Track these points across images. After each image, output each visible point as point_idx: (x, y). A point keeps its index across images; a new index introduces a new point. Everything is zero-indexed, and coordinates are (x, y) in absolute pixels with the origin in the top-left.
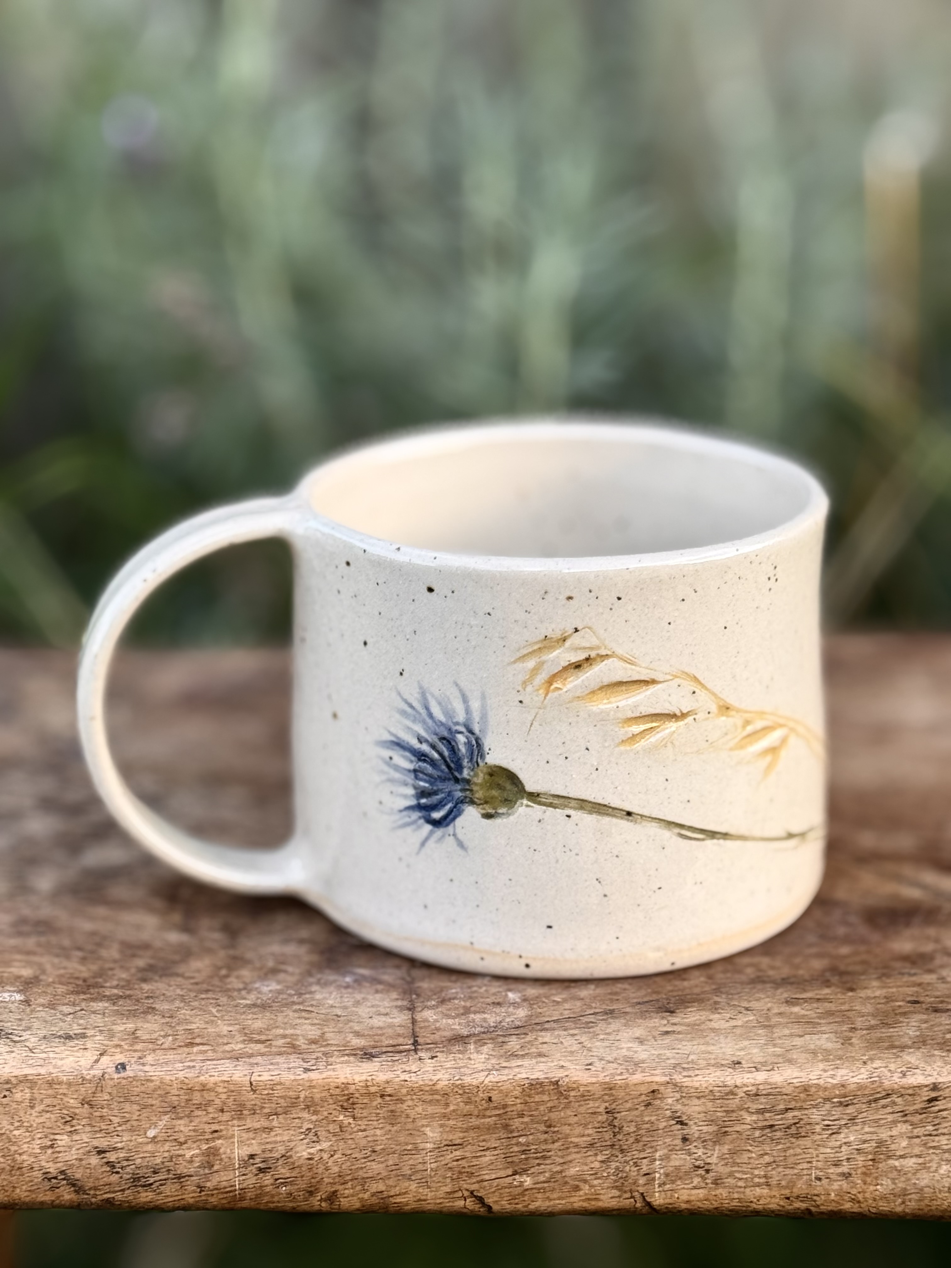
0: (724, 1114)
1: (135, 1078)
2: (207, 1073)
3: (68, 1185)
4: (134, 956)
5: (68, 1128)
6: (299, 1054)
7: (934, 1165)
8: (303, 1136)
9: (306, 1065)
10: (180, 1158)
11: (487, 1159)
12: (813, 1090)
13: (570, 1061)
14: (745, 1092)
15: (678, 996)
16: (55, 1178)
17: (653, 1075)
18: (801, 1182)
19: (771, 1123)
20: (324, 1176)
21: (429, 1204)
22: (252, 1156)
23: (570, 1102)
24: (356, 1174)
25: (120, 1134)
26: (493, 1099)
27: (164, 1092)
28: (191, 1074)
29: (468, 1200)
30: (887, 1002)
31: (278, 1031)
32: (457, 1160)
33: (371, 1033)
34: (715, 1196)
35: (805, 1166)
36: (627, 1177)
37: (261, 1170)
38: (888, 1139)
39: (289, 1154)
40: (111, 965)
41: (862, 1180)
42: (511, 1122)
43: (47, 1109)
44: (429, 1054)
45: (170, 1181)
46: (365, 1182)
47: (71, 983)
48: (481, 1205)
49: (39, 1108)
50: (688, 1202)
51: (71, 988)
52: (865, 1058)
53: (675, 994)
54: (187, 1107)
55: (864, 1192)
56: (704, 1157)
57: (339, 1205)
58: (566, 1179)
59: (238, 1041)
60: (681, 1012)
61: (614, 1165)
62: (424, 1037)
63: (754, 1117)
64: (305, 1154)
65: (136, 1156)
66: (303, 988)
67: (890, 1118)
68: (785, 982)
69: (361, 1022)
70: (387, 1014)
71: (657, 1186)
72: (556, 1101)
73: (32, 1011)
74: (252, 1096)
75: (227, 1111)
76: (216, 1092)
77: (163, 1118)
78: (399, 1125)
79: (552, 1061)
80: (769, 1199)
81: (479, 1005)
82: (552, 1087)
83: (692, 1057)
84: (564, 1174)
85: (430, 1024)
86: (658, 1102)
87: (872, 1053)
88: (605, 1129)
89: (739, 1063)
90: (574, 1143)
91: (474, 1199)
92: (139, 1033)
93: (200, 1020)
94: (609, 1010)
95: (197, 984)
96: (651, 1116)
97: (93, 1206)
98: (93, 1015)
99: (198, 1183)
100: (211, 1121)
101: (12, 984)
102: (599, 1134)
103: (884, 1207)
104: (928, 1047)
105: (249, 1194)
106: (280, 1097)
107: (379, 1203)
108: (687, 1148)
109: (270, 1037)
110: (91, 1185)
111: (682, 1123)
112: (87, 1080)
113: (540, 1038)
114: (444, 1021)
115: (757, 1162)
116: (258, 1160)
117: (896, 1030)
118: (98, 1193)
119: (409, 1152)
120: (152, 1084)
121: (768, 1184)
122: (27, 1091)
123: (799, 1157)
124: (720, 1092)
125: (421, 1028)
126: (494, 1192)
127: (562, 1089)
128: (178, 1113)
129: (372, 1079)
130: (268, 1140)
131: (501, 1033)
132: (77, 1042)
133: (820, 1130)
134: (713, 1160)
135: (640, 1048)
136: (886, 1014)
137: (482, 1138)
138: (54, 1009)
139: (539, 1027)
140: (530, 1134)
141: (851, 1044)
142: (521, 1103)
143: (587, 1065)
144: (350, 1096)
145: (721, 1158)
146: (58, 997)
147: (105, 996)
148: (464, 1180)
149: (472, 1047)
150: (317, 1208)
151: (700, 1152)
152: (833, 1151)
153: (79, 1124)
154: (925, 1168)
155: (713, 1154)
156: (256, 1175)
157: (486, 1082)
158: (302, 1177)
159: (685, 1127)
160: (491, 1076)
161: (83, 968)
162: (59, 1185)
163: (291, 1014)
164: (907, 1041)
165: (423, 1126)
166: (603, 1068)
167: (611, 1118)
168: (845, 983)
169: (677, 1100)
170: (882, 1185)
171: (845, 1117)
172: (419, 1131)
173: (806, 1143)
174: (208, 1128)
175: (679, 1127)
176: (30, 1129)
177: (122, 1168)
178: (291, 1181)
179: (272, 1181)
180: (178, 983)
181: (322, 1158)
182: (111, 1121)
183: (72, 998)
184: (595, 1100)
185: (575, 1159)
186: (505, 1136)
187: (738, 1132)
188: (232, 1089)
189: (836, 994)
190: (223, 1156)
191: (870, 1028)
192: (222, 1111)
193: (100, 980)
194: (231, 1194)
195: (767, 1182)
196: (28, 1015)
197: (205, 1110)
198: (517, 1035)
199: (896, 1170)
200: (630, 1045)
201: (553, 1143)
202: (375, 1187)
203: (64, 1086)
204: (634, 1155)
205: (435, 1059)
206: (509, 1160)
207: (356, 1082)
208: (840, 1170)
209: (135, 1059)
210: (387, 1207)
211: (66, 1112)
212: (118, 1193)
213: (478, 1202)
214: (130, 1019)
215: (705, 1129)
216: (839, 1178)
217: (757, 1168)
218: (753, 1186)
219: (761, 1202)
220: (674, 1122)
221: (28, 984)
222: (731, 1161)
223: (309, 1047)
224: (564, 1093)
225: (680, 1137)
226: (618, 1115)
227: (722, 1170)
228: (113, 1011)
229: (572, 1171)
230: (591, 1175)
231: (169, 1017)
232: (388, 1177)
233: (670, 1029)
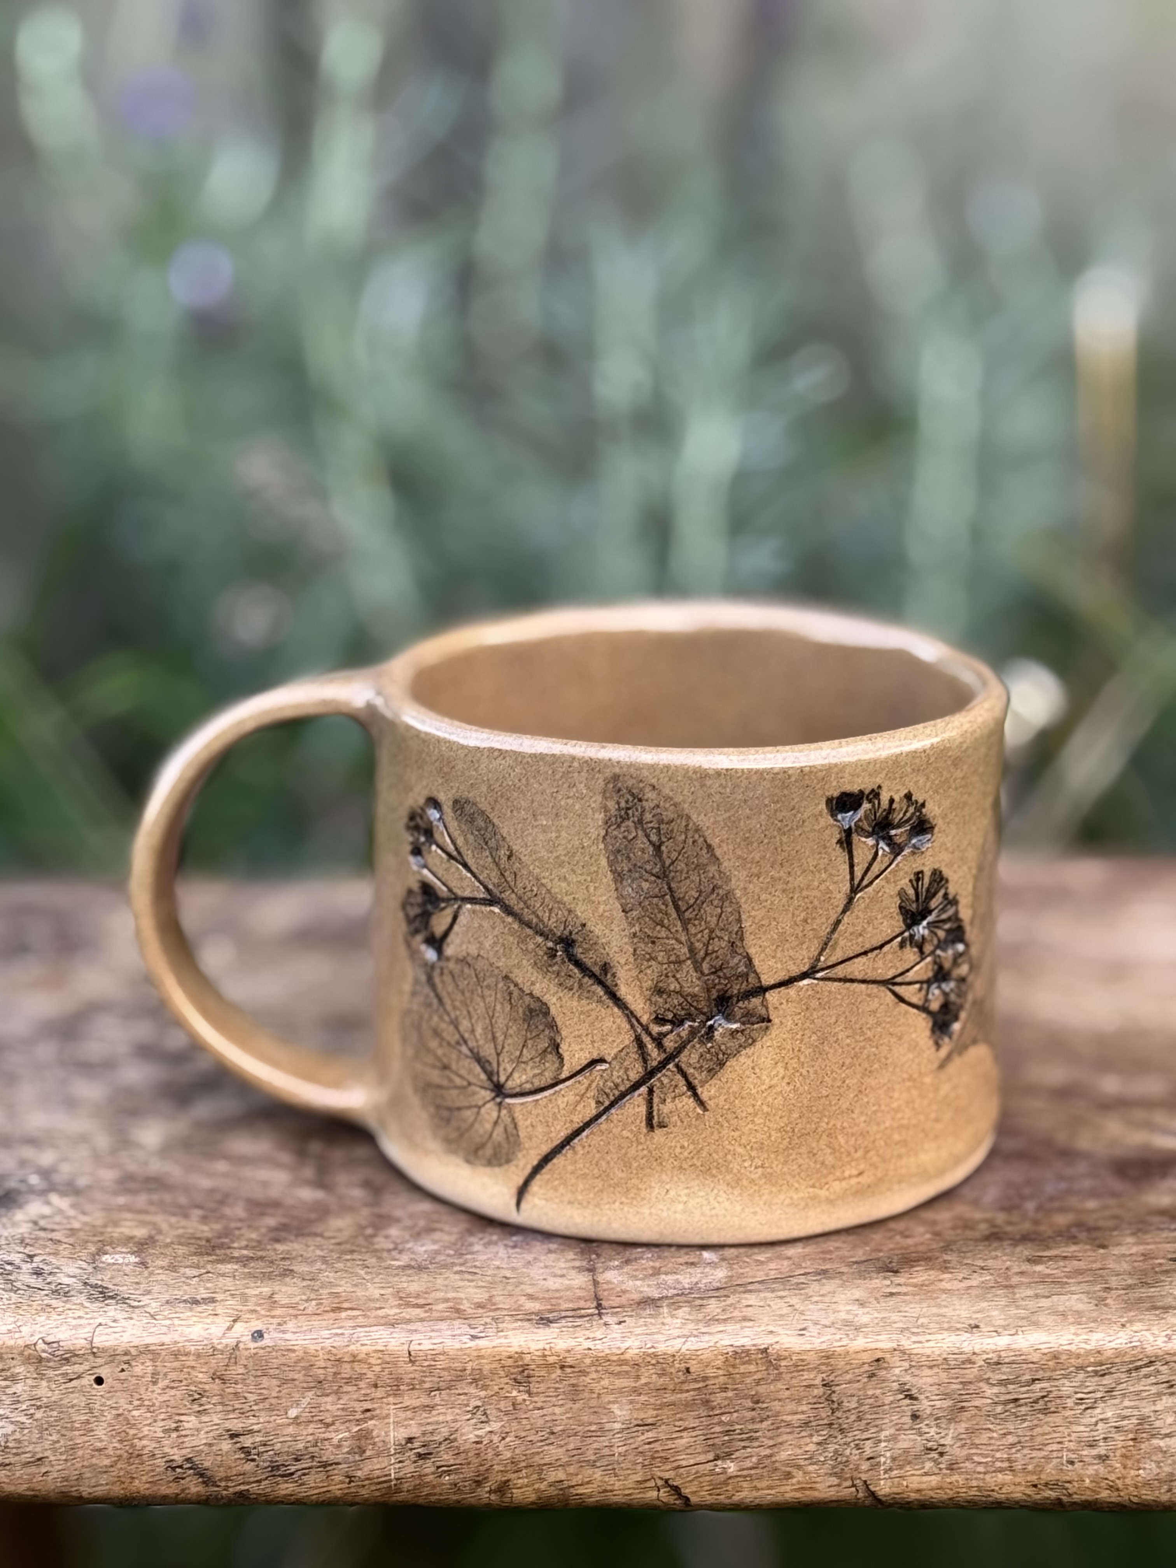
0: (960, 1386)
1: (273, 1348)
2: (357, 1341)
3: (195, 1475)
4: (262, 1214)
5: (196, 1408)
6: (465, 1319)
8: (470, 1416)
9: (473, 1332)
10: (326, 1443)
11: (683, 1441)
12: (1064, 1357)
13: (780, 1325)
14: (984, 1361)
15: (902, 1254)
16: (181, 1467)
17: (877, 1341)
18: (1051, 1466)
19: (1016, 1396)
20: (494, 1462)
21: (615, 1495)
22: (410, 1440)
23: (781, 1373)
24: (530, 1461)
25: (257, 1414)
26: (692, 1370)
27: (308, 1364)
28: (339, 1342)
29: (662, 1491)
30: (1145, 1260)
31: (438, 1294)
32: (649, 1443)
33: (547, 1296)
34: (951, 1483)
35: (1055, 1447)
36: (847, 1461)
37: (420, 1456)
38: (1152, 1414)
39: (452, 1437)
40: (239, 1225)
41: (1121, 1463)
42: (712, 1398)
43: (173, 1385)
44: (616, 1319)
45: (313, 1471)
46: (542, 1470)
47: (193, 1244)
48: (676, 1497)
49: (161, 1384)
50: (918, 1491)
51: (193, 1249)
52: (1123, 1320)
53: (899, 1252)
54: (334, 1382)
55: (1124, 1478)
56: (937, 1437)
57: (511, 1497)
58: (777, 1465)
59: (393, 1304)
60: (906, 1272)
61: (832, 1448)
62: (608, 1300)
63: (996, 1390)
64: (472, 1437)
65: (275, 1441)
66: (464, 1248)
67: (1154, 1390)
68: (1025, 1238)
69: (533, 1284)
70: (564, 1275)
71: (882, 1472)
72: (766, 1372)
73: (150, 1274)
74: (409, 1367)
75: (382, 1387)
76: (369, 1364)
77: (306, 1394)
78: (582, 1402)
79: (759, 1326)
80: (1013, 1487)
81: (670, 1265)
82: (760, 1356)
83: (921, 1321)
84: (774, 1459)
85: (612, 1286)
86: (883, 1373)
87: (1132, 1314)
88: (822, 1405)
89: (977, 1327)
90: (785, 1422)
91: (669, 1489)
92: (277, 1297)
93: (347, 1282)
94: (822, 1270)
95: (339, 1244)
96: (875, 1388)
97: (223, 1501)
98: (221, 1279)
99: (347, 1472)
100: (362, 1398)
101: (125, 1245)
102: (814, 1411)
103: (1148, 1495)
105: (406, 1485)
106: (443, 1369)
107: (558, 1495)
108: (918, 1426)
109: (429, 1301)
110: (222, 1474)
111: (911, 1397)
112: (218, 1350)
113: (743, 1301)
114: (631, 1282)
115: (999, 1443)
116: (416, 1444)
117: (1158, 1289)
118: (230, 1484)
119: (594, 1434)
120: (294, 1355)
121: (1011, 1469)
122: (149, 1363)
123: (1048, 1437)
124: (956, 1360)
125: (604, 1290)
126: (693, 1480)
127: (772, 1358)
128: (324, 1389)
129: (551, 1348)
130: (429, 1420)
131: (698, 1296)
132: (206, 1307)
133: (1072, 1405)
134: (948, 1441)
135: (861, 1311)
136: (1144, 1273)
138: (175, 1271)
139: (742, 1289)
140: (735, 1412)
142: (724, 1375)
143: (801, 1330)
144: (524, 1368)
145: (957, 1438)
146: (179, 1259)
147: (233, 1258)
148: (659, 1467)
149: (666, 1310)
150: (486, 1501)
152: (1088, 1429)
153: (209, 1403)
155: (947, 1434)
156: (415, 1462)
157: (683, 1350)
158: (469, 1464)
159: (915, 1402)
160: (689, 1343)
161: (206, 1228)
162: (185, 1475)
163: (452, 1276)
164: (1169, 1301)
165: (609, 1402)
166: (819, 1333)
167: (829, 1392)
168: (1095, 1239)
169: (906, 1370)
170: (1144, 1469)
171: (1101, 1388)
172: (605, 1408)
173: (1057, 1420)
174: (359, 1407)
175: (908, 1401)
176: (152, 1409)
177: (258, 1455)
178: (455, 1469)
179: (433, 1469)
180: (317, 1244)
181: (491, 1441)
182: (246, 1398)
183: (195, 1259)
184: (810, 1370)
185: (787, 1441)
186: (706, 1414)
187: (976, 1407)
188: (387, 1359)
189: (1086, 1251)
190: (377, 1440)
191: (1128, 1288)
192: (376, 1386)
193: (226, 1240)
194: (385, 1485)
195: (1010, 1467)
196: (147, 1278)
197: (356, 1385)
198: (717, 1297)
199: (1162, 1451)
200: (849, 1308)
201: (762, 1421)
202: (554, 1475)
203: (191, 1358)
204: (855, 1436)
205: (623, 1324)
206: (710, 1442)
207: (531, 1351)
208: (1094, 1452)
209: (275, 1327)
210: (566, 1500)
211: (194, 1388)
212: (254, 1485)
213: (673, 1492)
214: (265, 1282)
215: (938, 1404)
216: (1095, 1462)
217: (998, 1450)
218: (994, 1472)
219: (1004, 1491)
220: (902, 1396)
221: (142, 1244)
222: (968, 1441)
223: (475, 1311)
224: (774, 1362)
225: (910, 1414)
226: (837, 1388)
227: (958, 1452)
228: (243, 1273)
229: (783, 1455)
230: (806, 1459)
231: (310, 1280)
232: (569, 1464)
233: (894, 1291)
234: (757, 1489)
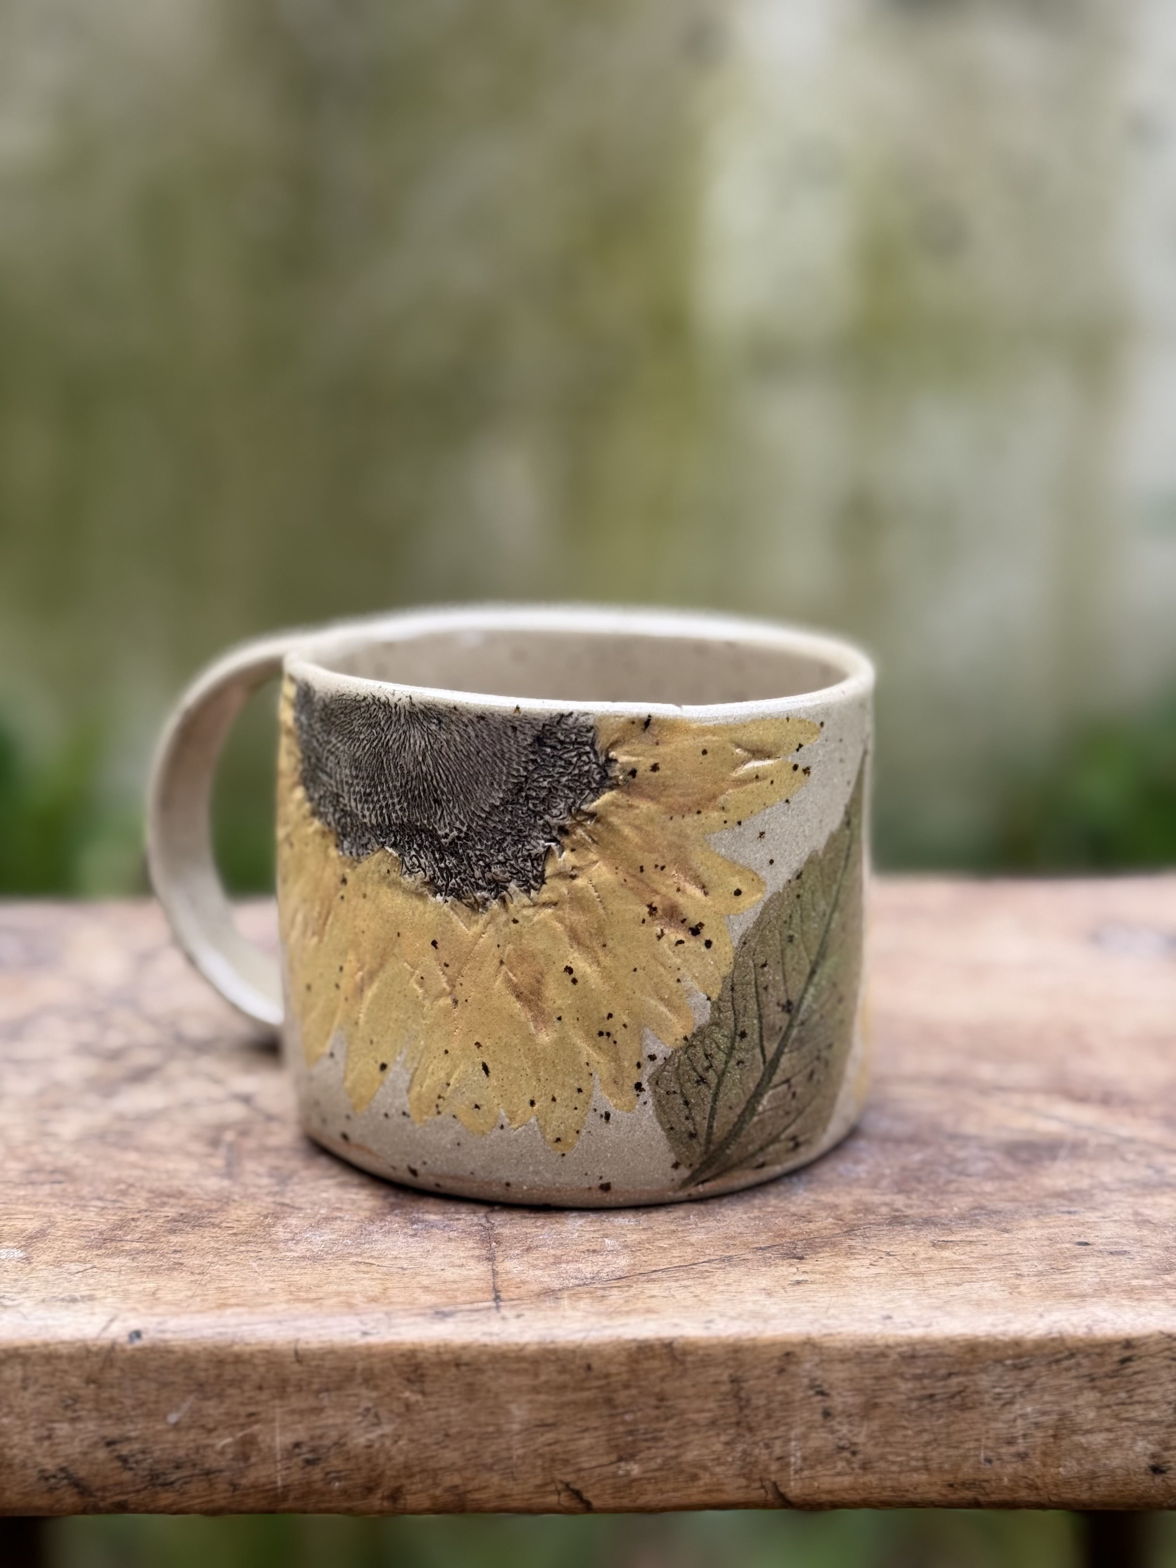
0: (874, 1381)
1: (150, 1349)
3: (70, 1484)
4: (164, 1204)
6: (357, 1314)
7: (1127, 1441)
8: (359, 1418)
9: (364, 1328)
10: (209, 1449)
11: (586, 1442)
12: (981, 1350)
13: (685, 1316)
14: (900, 1354)
15: (806, 1239)
16: (54, 1477)
18: (968, 1464)
19: (931, 1392)
20: (386, 1468)
21: (514, 1500)
22: (297, 1445)
24: (426, 1465)
25: (135, 1421)
26: (593, 1367)
27: (188, 1366)
29: (563, 1495)
30: (1052, 1244)
31: (331, 1287)
32: (550, 1445)
33: (443, 1288)
34: (864, 1484)
35: (972, 1445)
36: (756, 1462)
37: (308, 1462)
38: (1073, 1410)
39: (342, 1441)
40: (136, 1216)
41: (1040, 1461)
42: (615, 1396)
43: (43, 1390)
44: (514, 1312)
45: (196, 1479)
46: (437, 1474)
47: (84, 1237)
48: (578, 1501)
49: (33, 1389)
50: (830, 1492)
51: (83, 1242)
52: (1040, 1310)
53: (801, 1237)
54: (216, 1384)
55: (1044, 1476)
56: (849, 1435)
57: (405, 1504)
58: (683, 1466)
59: (282, 1299)
60: (812, 1258)
61: (740, 1447)
62: (508, 1291)
63: (910, 1385)
64: (362, 1441)
65: (154, 1448)
66: (363, 1237)
67: (1075, 1383)
68: (928, 1222)
69: (431, 1276)
70: (463, 1265)
71: (792, 1472)
72: (670, 1369)
73: (33, 1269)
74: (297, 1367)
75: (267, 1388)
76: (254, 1365)
77: (187, 1398)
78: (478, 1402)
79: (664, 1318)
80: (928, 1487)
81: (572, 1253)
82: (665, 1351)
83: (832, 1311)
84: (680, 1460)
85: (512, 1276)
86: (792, 1368)
87: (1048, 1303)
88: (729, 1403)
89: (889, 1317)
90: (691, 1420)
91: (569, 1493)
92: (161, 1294)
93: (237, 1276)
94: (726, 1257)
95: (235, 1234)
96: (785, 1384)
98: (105, 1274)
99: (231, 1480)
100: (246, 1402)
101: (13, 1239)
102: (721, 1409)
103: (1068, 1494)
104: (1114, 1295)
105: (295, 1493)
106: (332, 1369)
107: (454, 1500)
108: (829, 1424)
109: (321, 1295)
110: (98, 1484)
111: (822, 1393)
112: (93, 1352)
113: (646, 1291)
114: (531, 1272)
115: (914, 1441)
116: (305, 1449)
117: (1071, 1275)
118: (107, 1495)
119: (491, 1436)
120: (173, 1356)
121: (927, 1469)
122: (18, 1368)
123: (965, 1434)
124: (868, 1353)
125: (503, 1281)
126: (594, 1484)
127: (676, 1353)
128: (206, 1392)
129: (445, 1345)
130: (318, 1424)
131: (599, 1286)
132: (83, 1306)
133: (990, 1400)
134: (861, 1439)
135: (768, 1302)
136: (1054, 1258)
137: (580, 1416)
138: (60, 1267)
139: (644, 1278)
140: (640, 1410)
141: (1020, 1293)
142: (627, 1372)
143: (707, 1322)
144: (418, 1366)
145: (871, 1437)
146: (66, 1253)
147: (123, 1251)
148: (558, 1470)
149: (565, 1302)
150: (377, 1508)
151: (845, 1429)
152: (1006, 1426)
153: (83, 1409)
154: (1117, 1444)
155: (860, 1432)
156: (303, 1468)
157: (585, 1345)
158: (359, 1469)
159: (826, 1399)
161: (102, 1220)
162: (59, 1486)
163: (347, 1267)
164: (1085, 1288)
165: (507, 1402)
166: (726, 1326)
167: (737, 1388)
168: (997, 1223)
169: (817, 1365)
170: (1065, 1466)
171: (1020, 1383)
172: (503, 1408)
173: (974, 1416)
174: (244, 1410)
175: (819, 1398)
176: (22, 1416)
177: (137, 1463)
178: (346, 1476)
179: (322, 1475)
180: (213, 1235)
181: (383, 1445)
182: (121, 1403)
183: (83, 1253)
184: (717, 1365)
185: (693, 1441)
186: (608, 1413)
187: (890, 1403)
188: (273, 1359)
189: (990, 1235)
190: (262, 1445)
191: (1040, 1274)
192: (260, 1388)
193: (120, 1233)
194: (272, 1493)
195: (926, 1466)
196: (27, 1274)
197: (240, 1388)
198: (619, 1287)
199: (1082, 1448)
200: (756, 1298)
201: (667, 1419)
202: (449, 1480)
203: (64, 1361)
204: (764, 1434)
205: (522, 1318)
206: (613, 1443)
207: (425, 1347)
208: (1013, 1449)
209: (154, 1325)
210: (463, 1506)
211: (66, 1394)
212: (132, 1495)
213: (574, 1496)
214: (151, 1276)
215: (850, 1400)
216: (1014, 1459)
217: (913, 1449)
218: (909, 1471)
219: (920, 1490)
220: (811, 1392)
221: (31, 1238)
222: (882, 1440)
223: (367, 1305)
224: (680, 1358)
225: (820, 1410)
226: (745, 1385)
227: (870, 1450)
228: (131, 1268)
229: (691, 1455)
230: (713, 1460)
231: (199, 1274)
232: (465, 1468)
233: (800, 1279)
234: (662, 1492)
